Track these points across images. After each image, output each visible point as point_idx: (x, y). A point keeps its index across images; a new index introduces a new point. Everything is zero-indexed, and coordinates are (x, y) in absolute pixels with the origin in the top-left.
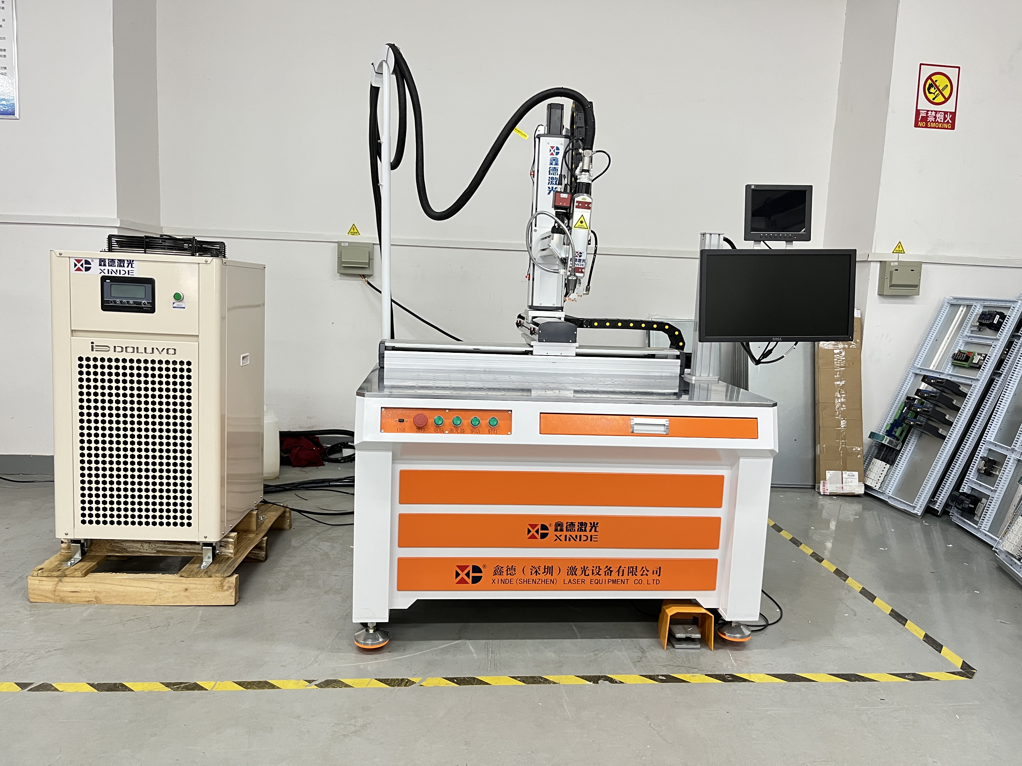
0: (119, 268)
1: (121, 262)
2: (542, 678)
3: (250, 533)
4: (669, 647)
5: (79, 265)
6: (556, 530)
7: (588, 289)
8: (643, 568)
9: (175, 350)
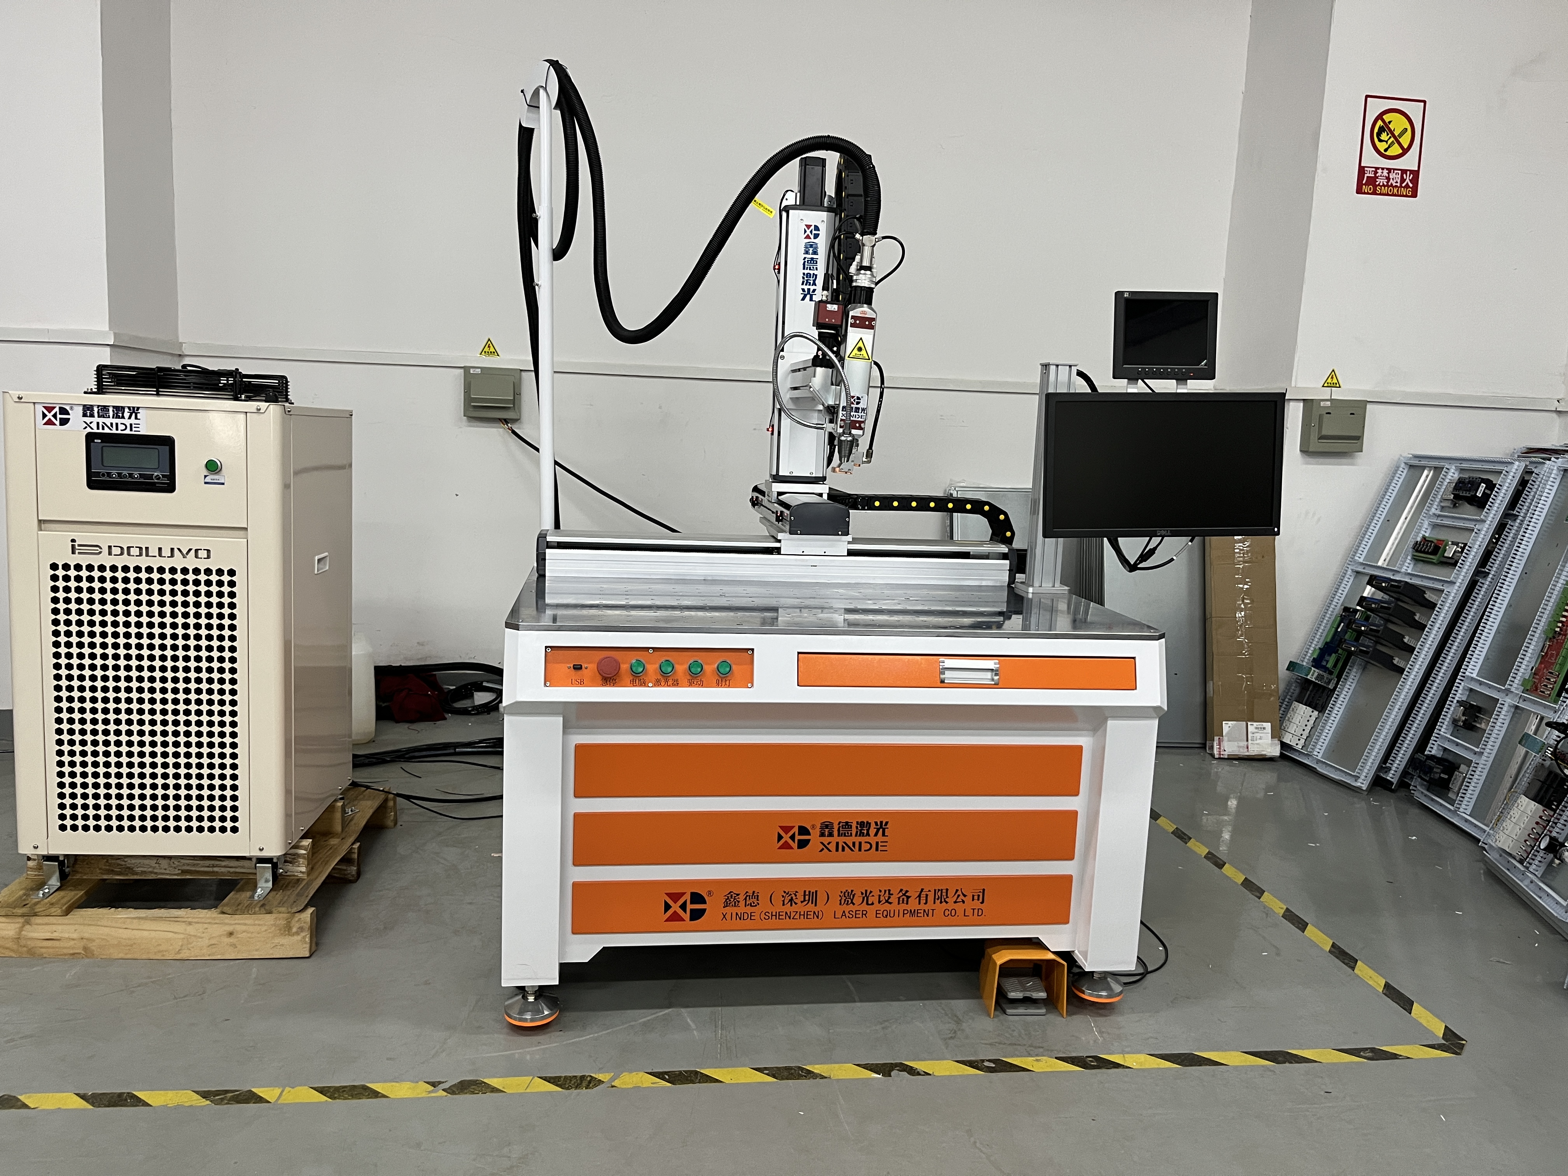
0: (115, 421)
1: (119, 411)
2: (802, 1069)
3: (332, 837)
4: (997, 1013)
5: (50, 416)
6: (822, 835)
7: (869, 454)
8: (957, 891)
9: (208, 551)
